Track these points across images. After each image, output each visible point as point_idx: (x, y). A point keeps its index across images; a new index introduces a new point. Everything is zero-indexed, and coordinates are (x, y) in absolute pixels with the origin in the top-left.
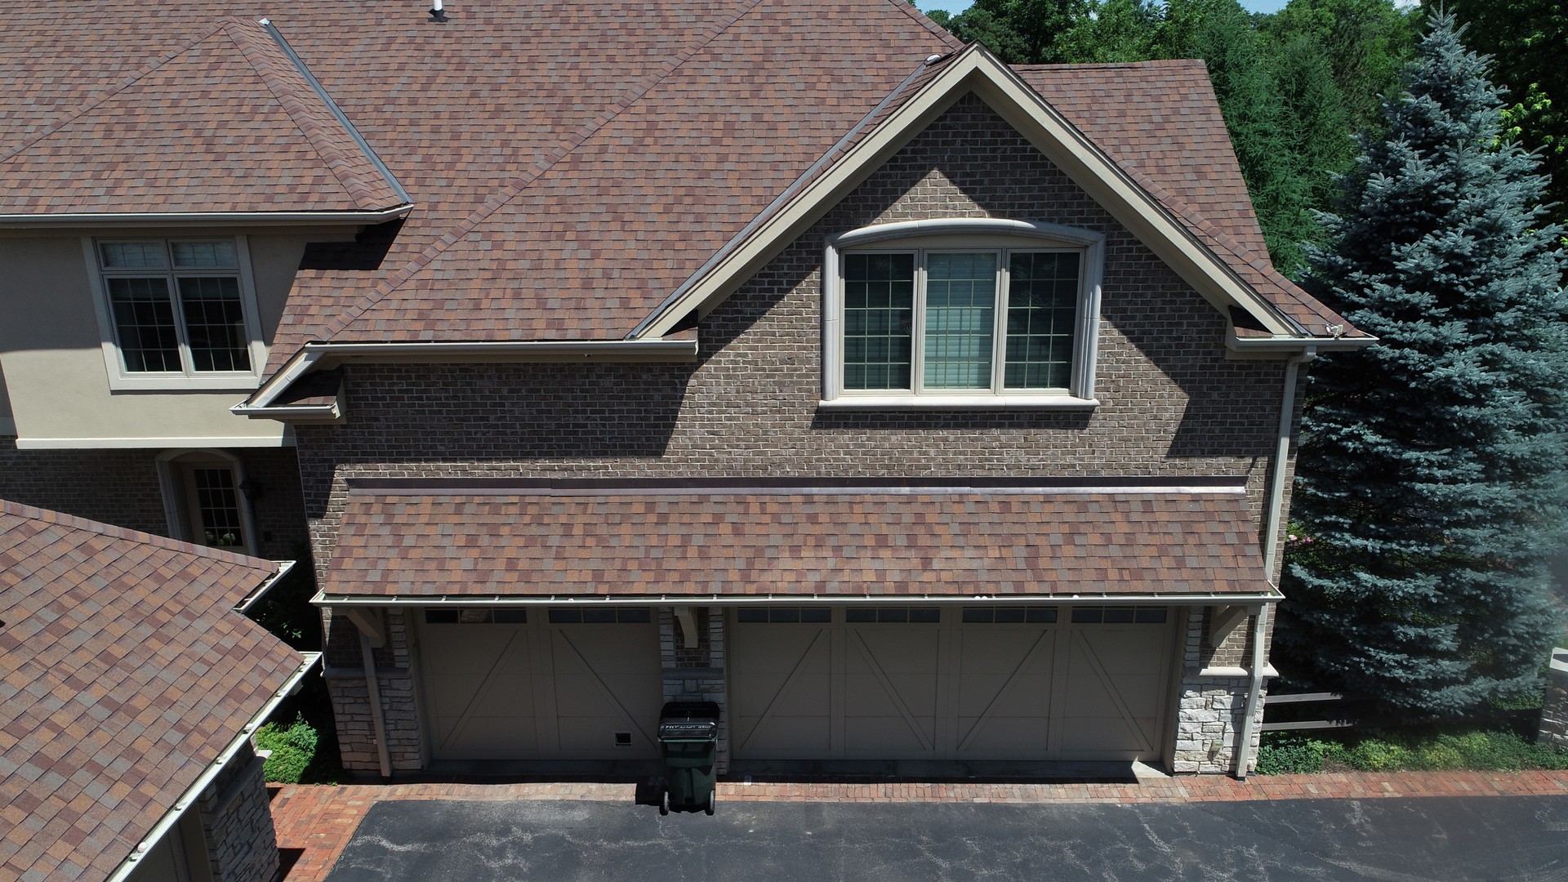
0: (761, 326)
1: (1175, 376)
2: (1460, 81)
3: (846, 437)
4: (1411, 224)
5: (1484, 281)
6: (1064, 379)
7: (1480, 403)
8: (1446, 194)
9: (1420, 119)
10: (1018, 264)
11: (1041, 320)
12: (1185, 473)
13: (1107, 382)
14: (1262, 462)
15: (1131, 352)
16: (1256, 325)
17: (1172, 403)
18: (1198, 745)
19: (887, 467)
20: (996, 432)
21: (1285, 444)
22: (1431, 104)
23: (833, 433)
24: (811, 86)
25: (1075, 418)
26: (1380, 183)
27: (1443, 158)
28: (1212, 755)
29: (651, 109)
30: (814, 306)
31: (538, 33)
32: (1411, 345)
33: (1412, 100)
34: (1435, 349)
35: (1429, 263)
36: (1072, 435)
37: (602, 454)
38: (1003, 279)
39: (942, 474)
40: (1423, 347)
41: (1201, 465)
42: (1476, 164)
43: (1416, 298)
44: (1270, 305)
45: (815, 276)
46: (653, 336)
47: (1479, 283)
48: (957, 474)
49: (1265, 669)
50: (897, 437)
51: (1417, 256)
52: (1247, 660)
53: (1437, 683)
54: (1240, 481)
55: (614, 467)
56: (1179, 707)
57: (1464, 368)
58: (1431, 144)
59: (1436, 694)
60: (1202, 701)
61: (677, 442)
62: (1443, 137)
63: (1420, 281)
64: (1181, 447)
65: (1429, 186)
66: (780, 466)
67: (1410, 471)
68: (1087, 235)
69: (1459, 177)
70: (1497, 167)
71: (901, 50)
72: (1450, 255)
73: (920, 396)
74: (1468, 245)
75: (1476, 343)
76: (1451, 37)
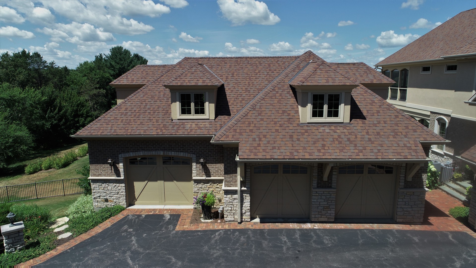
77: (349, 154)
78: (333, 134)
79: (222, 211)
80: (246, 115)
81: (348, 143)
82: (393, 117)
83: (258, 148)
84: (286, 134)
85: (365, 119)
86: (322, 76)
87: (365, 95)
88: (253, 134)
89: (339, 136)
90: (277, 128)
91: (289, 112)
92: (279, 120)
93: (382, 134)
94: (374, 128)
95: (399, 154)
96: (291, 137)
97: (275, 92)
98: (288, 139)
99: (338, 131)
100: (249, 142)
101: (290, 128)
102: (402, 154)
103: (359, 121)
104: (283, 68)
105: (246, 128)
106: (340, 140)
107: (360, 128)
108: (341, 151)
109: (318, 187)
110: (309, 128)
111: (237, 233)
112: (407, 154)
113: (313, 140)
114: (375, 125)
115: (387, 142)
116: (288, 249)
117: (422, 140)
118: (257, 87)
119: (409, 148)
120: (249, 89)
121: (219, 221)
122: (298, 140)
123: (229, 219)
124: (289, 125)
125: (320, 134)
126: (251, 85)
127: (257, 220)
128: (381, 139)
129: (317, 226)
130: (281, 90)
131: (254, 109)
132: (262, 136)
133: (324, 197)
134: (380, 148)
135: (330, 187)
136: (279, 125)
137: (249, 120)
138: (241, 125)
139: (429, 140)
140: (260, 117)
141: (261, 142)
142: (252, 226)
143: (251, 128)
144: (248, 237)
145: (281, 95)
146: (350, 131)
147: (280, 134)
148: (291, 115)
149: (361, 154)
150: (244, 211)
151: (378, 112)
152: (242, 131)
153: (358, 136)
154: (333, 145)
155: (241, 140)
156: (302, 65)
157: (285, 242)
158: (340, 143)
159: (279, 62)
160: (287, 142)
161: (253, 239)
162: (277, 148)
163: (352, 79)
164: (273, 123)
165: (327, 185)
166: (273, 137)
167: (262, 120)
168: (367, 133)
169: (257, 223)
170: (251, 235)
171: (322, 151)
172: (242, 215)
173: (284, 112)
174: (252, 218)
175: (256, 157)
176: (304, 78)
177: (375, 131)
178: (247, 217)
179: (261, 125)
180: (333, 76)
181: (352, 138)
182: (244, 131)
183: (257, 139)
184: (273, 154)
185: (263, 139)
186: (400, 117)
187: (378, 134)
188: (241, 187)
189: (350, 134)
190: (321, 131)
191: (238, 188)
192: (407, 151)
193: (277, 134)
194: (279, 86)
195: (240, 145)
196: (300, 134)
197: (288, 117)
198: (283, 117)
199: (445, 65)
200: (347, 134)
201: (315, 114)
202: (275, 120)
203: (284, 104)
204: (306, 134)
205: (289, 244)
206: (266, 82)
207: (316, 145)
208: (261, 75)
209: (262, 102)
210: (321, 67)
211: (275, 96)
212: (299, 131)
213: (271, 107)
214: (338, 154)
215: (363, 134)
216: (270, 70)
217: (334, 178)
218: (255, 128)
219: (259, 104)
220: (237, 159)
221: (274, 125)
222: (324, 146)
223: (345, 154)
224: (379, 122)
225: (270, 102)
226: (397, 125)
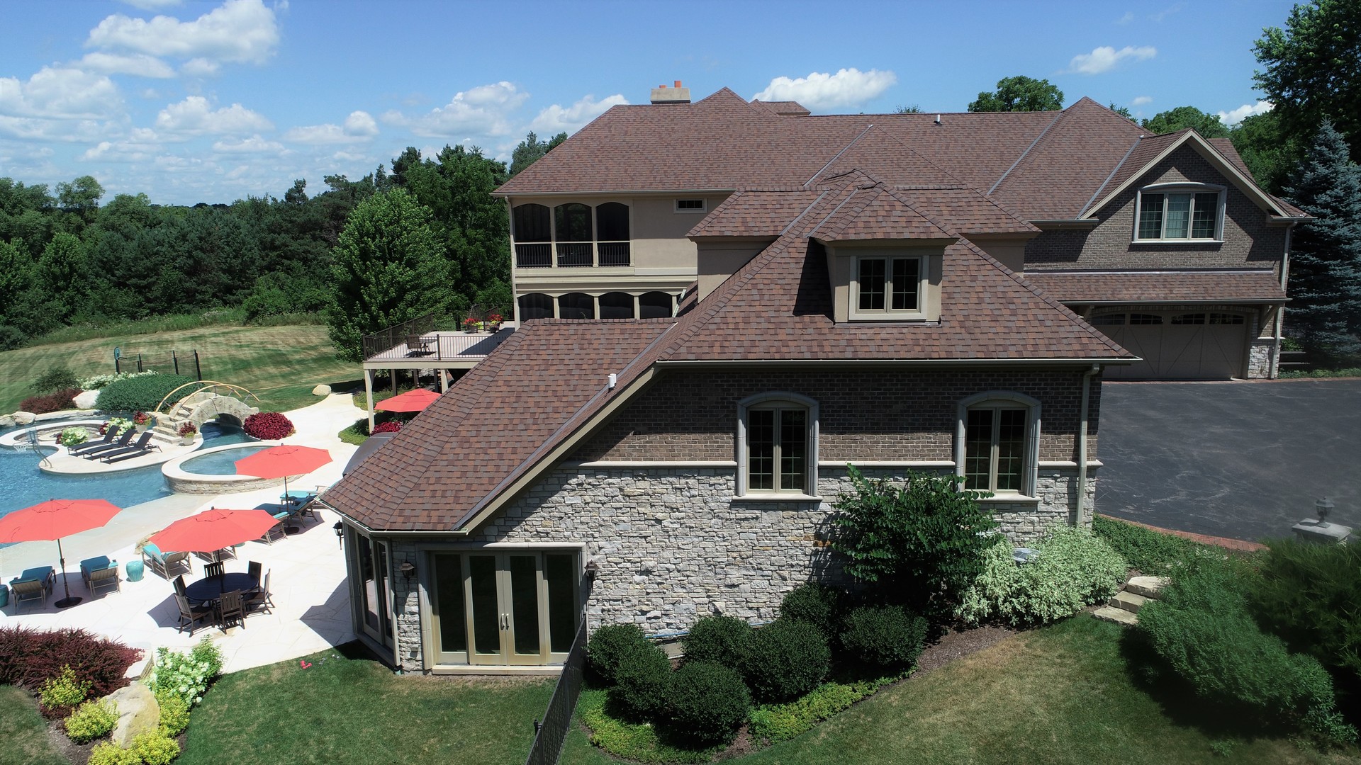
0: (1114, 217)
1: (1249, 233)
2: (1334, 141)
3: (1139, 254)
4: (1320, 189)
5: (1348, 204)
6: (1211, 235)
7: (1350, 244)
8: (1333, 178)
9: (1321, 154)
10: (1198, 197)
11: (1204, 216)
12: (1252, 266)
13: (1227, 236)
14: (1278, 262)
15: (1234, 225)
16: (1278, 214)
17: (1248, 242)
18: (1256, 367)
19: (1152, 265)
20: (1189, 252)
21: (1286, 255)
22: (1324, 149)
23: (1135, 253)
24: (1103, 146)
25: (1216, 247)
26: (1309, 175)
27: (1331, 166)
28: (1261, 371)
29: (1049, 153)
30: (1132, 211)
31: (979, 129)
32: (1325, 226)
33: (1318, 148)
34: (1333, 227)
35: (1329, 199)
36: (1215, 253)
37: (1056, 261)
38: (1193, 202)
39: (1171, 267)
40: (1329, 226)
41: (1257, 264)
42: (1341, 168)
43: (1324, 211)
44: (1283, 209)
45: (1133, 201)
46: (1084, 218)
47: (1346, 206)
48: (1176, 267)
49: (1279, 337)
50: (1156, 254)
51: (1323, 198)
52: (1274, 333)
53: (1341, 343)
54: (1272, 269)
55: (1060, 265)
56: (1250, 353)
57: (1343, 231)
58: (1326, 162)
59: (1341, 348)
60: (1258, 350)
61: (1082, 256)
62: (1330, 160)
63: (1326, 205)
64: (1252, 256)
65: (1327, 175)
66: (1116, 264)
67: (1327, 268)
68: (1222, 187)
69: (1337, 172)
70: (1348, 170)
71: (1129, 134)
72: (1336, 197)
73: (1164, 240)
74: (1342, 194)
75: (1346, 225)
76: (1330, 128)
199: (675, 201)
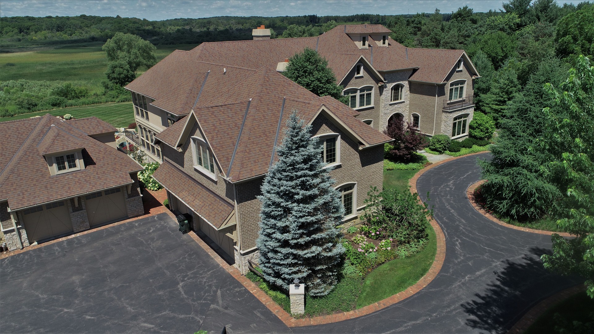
3: (197, 174)
13: (218, 177)
19: (201, 182)
25: (216, 183)
39: (206, 186)
41: (229, 200)
46: (176, 147)
66: (193, 176)
77: (86, 189)
78: (75, 179)
79: (5, 246)
80: (8, 178)
81: (85, 182)
82: (113, 159)
83: (23, 200)
84: (42, 186)
85: (95, 164)
86: (59, 145)
87: (94, 147)
88: (17, 191)
89: (79, 179)
90: (35, 183)
91: (41, 170)
92: (35, 177)
93: (106, 172)
94: (101, 169)
95: (116, 182)
96: (46, 187)
97: (27, 156)
98: (44, 189)
99: (78, 176)
100: (16, 197)
101: (44, 181)
102: (118, 182)
103: (91, 166)
104: (30, 130)
105: (10, 188)
106: (80, 182)
107: (92, 171)
108: (81, 188)
109: (73, 212)
110: (58, 178)
111: (22, 255)
112: (121, 181)
113: (62, 185)
114: (102, 167)
115: (109, 177)
116: (59, 252)
117: (130, 171)
118: (11, 150)
119: (122, 178)
120: (4, 153)
121: (5, 253)
122: (51, 188)
123: (12, 249)
124: (43, 179)
125: (66, 181)
126: (5, 149)
127: (36, 243)
128: (106, 176)
129: (78, 235)
130: (32, 154)
131: (13, 173)
132: (24, 191)
133: (79, 217)
134: (105, 181)
135: (82, 209)
136: (35, 181)
137: (11, 182)
138: (6, 187)
139: (134, 170)
140: (19, 178)
141: (24, 196)
142: (32, 248)
143: (14, 187)
144: (31, 255)
145: (32, 157)
146: (86, 174)
147: (38, 187)
148: (43, 171)
149: (93, 188)
150: (23, 241)
151: (104, 158)
152: (7, 191)
153: (91, 177)
154: (76, 186)
155: (9, 197)
156: (45, 130)
157: (57, 250)
158: (80, 183)
159: (25, 125)
160: (43, 191)
161: (34, 255)
162: (37, 197)
163: (79, 144)
164: (30, 180)
165: (80, 208)
166: (33, 190)
167: (21, 179)
168: (97, 173)
169: (35, 245)
170: (32, 253)
171: (69, 191)
172: (22, 243)
173: (37, 170)
174: (31, 243)
175: (23, 206)
176: (46, 149)
177: (102, 171)
178: (26, 243)
179: (22, 184)
180: (67, 144)
181: (88, 179)
182: (9, 190)
183: (21, 194)
184: (35, 201)
185: (26, 193)
186: (117, 158)
187: (104, 172)
188: (17, 226)
189: (86, 176)
190: (67, 178)
191: (14, 227)
192: (121, 180)
193: (35, 187)
194: (29, 150)
195: (9, 201)
196: (52, 184)
197: (41, 174)
198: (37, 174)
200: (84, 177)
201: (60, 169)
202: (32, 177)
203: (37, 164)
204: (57, 183)
205: (59, 250)
206: (18, 145)
207: (64, 189)
208: (12, 139)
209: (18, 166)
210: (58, 138)
211: (28, 159)
212: (51, 182)
213: (27, 168)
214: (79, 191)
215: (94, 174)
216: (19, 133)
217: (83, 203)
218: (18, 187)
219: (16, 168)
220: (9, 210)
221: (32, 182)
222: (69, 188)
223: (84, 190)
224: (104, 165)
225: (25, 165)
226: (115, 164)
